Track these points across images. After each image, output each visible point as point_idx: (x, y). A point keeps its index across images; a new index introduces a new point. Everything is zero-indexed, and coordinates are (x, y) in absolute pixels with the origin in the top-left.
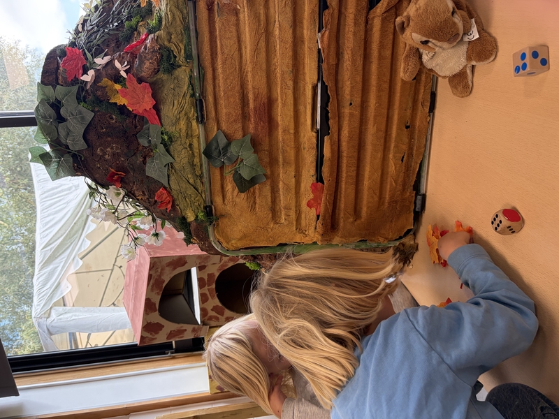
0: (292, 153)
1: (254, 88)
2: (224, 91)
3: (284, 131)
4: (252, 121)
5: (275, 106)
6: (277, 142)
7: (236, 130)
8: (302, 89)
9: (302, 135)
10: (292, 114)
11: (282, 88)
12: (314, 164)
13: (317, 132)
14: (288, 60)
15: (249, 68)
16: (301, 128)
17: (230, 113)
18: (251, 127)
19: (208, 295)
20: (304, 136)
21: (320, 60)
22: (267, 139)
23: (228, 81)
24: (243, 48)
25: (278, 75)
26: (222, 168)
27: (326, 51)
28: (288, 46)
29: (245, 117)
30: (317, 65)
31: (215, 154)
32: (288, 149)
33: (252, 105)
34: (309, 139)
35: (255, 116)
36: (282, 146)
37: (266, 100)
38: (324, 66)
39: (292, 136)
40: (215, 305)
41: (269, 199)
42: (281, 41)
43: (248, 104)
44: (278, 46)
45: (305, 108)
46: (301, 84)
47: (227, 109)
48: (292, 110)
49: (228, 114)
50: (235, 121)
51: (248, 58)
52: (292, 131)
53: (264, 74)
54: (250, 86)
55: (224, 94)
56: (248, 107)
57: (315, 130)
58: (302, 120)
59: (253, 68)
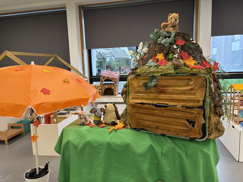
0: (152, 97)
1: (169, 89)
2: (168, 81)
3: (158, 96)
6: (155, 94)
11: (168, 96)
12: (149, 103)
14: (175, 98)
15: (174, 88)
18: (159, 88)
20: (156, 101)
21: (174, 106)
22: (156, 91)
23: (171, 83)
24: (178, 87)
25: (171, 95)
27: (176, 108)
28: (179, 98)
31: (153, 78)
35: (162, 89)
37: (165, 92)
39: (156, 98)
41: (140, 91)
46: (169, 101)
48: (163, 98)
49: (162, 82)
53: (172, 92)
56: (164, 87)
57: (157, 104)
58: (160, 100)
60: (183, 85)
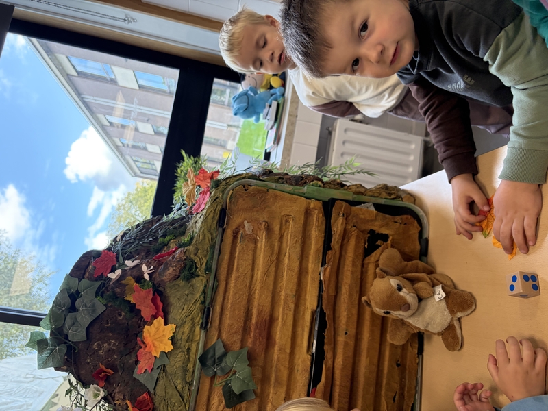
0: (285, 373)
1: (259, 305)
2: (232, 303)
3: (281, 349)
4: (252, 334)
5: (275, 324)
6: (272, 360)
7: (235, 341)
8: (302, 313)
9: (297, 357)
10: (290, 334)
11: (284, 308)
12: (306, 387)
13: (312, 355)
14: (293, 285)
15: (257, 287)
16: (297, 350)
17: (232, 324)
18: (250, 341)
20: (299, 358)
21: (321, 290)
22: (263, 355)
23: (237, 295)
24: (256, 270)
25: (282, 297)
26: (213, 378)
27: (327, 282)
28: (294, 274)
29: (245, 330)
30: (317, 294)
31: (209, 362)
32: (282, 368)
33: (254, 320)
34: (304, 361)
35: (255, 330)
36: (277, 365)
37: (268, 318)
38: (324, 295)
39: (288, 356)
42: (289, 269)
43: (251, 318)
44: (285, 273)
45: (303, 331)
46: (302, 308)
47: (230, 320)
48: (291, 330)
49: (231, 325)
50: (236, 332)
51: (258, 279)
52: (288, 351)
53: (270, 294)
54: (256, 303)
55: (231, 306)
56: (251, 322)
57: (310, 353)
58: (299, 341)
59: (261, 288)
60: (250, 253)
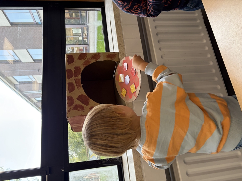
19: (75, 84)
40: (80, 94)
